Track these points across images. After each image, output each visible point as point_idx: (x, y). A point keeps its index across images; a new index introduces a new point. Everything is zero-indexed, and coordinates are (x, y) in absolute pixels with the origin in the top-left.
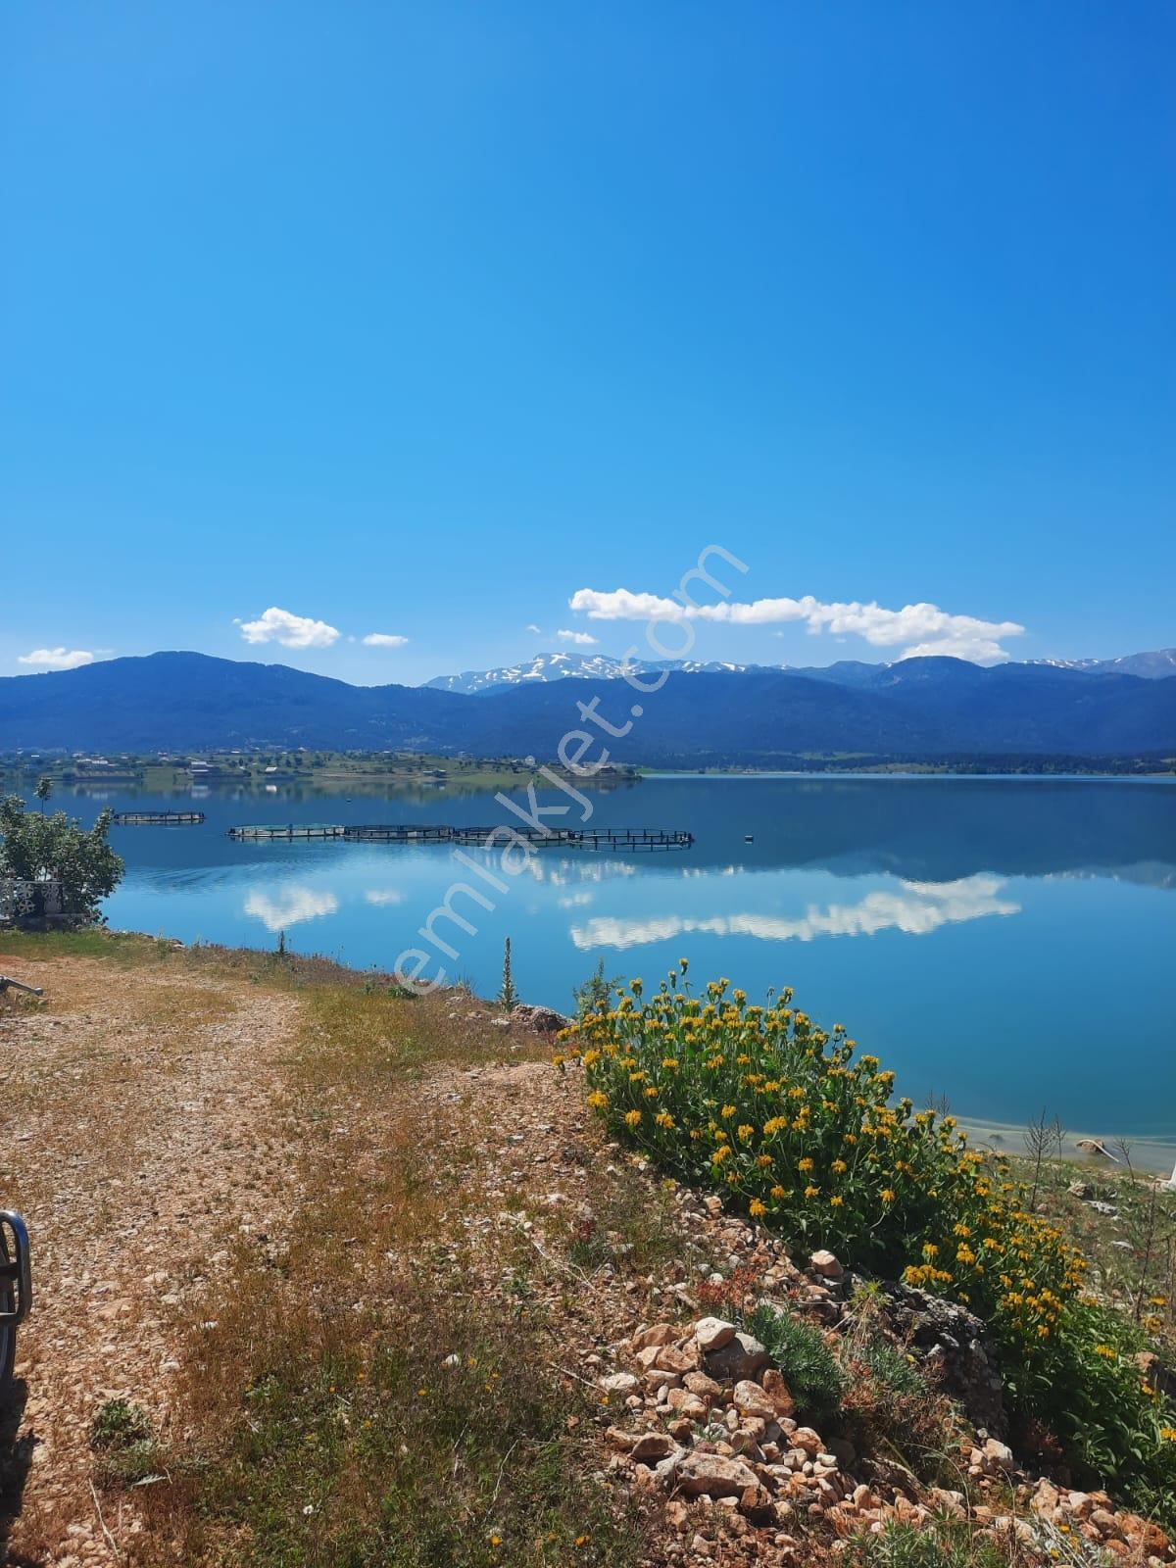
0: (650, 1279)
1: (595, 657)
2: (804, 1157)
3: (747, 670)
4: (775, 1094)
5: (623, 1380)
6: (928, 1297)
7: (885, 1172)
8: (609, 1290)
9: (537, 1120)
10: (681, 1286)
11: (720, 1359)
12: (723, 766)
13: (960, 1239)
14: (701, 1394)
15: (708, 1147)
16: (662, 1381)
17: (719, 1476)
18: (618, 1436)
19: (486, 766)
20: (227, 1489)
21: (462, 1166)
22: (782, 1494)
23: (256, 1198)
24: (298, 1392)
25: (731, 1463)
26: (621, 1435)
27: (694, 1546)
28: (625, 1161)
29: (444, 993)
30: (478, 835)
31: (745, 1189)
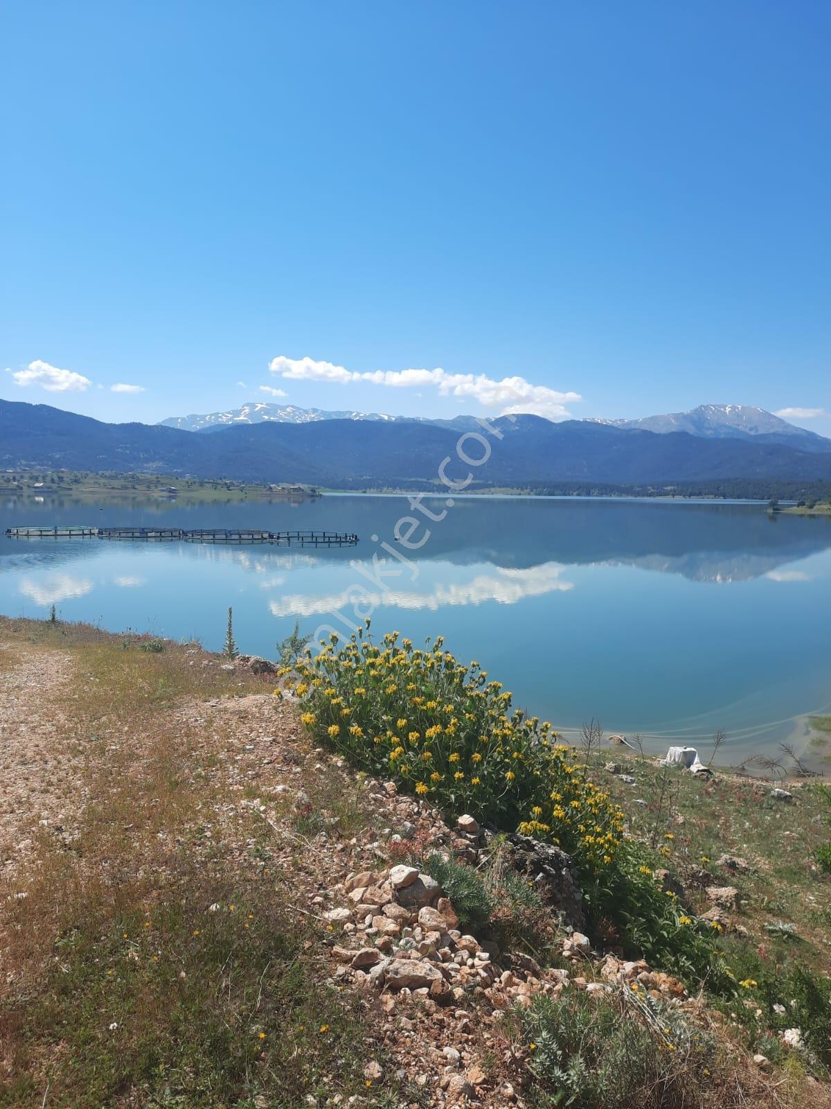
0: (354, 841)
1: (288, 406)
2: (453, 753)
3: (396, 420)
4: (433, 710)
5: (341, 913)
6: (535, 842)
7: (507, 760)
8: (325, 851)
9: (263, 734)
10: (376, 844)
11: (408, 894)
12: (379, 488)
13: (556, 802)
14: (395, 918)
15: (387, 747)
16: (368, 912)
17: (415, 974)
18: (341, 952)
19: (207, 485)
20: (46, 1017)
21: (210, 769)
22: (455, 982)
23: (51, 800)
24: (97, 940)
25: (421, 964)
26: (344, 951)
27: (402, 1025)
28: (327, 761)
29: (183, 648)
30: (202, 535)
31: (412, 776)
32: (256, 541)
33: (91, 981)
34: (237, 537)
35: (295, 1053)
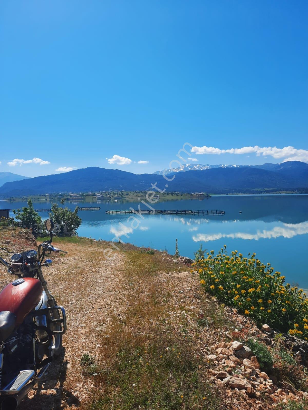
0: (219, 330)
1: (198, 164)
2: (260, 299)
3: (239, 167)
4: (251, 282)
5: (213, 357)
6: (296, 338)
7: (283, 304)
8: (208, 333)
9: (187, 287)
10: (227, 332)
11: (239, 352)
12: (233, 193)
13: (305, 322)
14: (234, 361)
15: (233, 295)
16: (224, 358)
17: (240, 384)
18: (212, 371)
19: (169, 194)
20: (114, 378)
21: (168, 298)
22: (258, 390)
23: (117, 304)
24: (130, 354)
25: (243, 380)
26: (213, 371)
27: (234, 402)
28: (210, 298)
29: (161, 253)
30: (168, 212)
31: (243, 307)
32: (187, 214)
33: (128, 368)
34: (180, 212)
35: (194, 405)
